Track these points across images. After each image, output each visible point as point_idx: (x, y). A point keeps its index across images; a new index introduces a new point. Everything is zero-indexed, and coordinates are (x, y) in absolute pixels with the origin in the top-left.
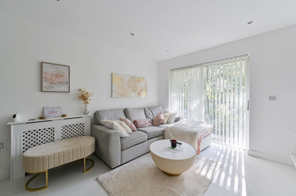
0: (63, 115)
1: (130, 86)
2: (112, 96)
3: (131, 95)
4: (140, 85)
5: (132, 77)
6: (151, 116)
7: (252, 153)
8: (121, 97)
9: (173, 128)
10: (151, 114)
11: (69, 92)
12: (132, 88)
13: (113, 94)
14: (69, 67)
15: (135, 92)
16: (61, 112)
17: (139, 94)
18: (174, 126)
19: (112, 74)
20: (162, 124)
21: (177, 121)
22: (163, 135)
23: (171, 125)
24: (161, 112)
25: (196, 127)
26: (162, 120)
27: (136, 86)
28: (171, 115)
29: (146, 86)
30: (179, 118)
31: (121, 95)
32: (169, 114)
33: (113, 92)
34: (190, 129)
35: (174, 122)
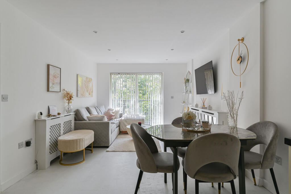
1: (86, 87)
2: (77, 96)
3: (86, 95)
4: (90, 85)
5: (87, 78)
6: (100, 114)
10: (100, 112)
11: (60, 91)
12: (86, 89)
13: (79, 94)
14: (60, 69)
15: (88, 92)
17: (90, 94)
18: (126, 118)
19: (77, 75)
20: (112, 119)
21: (121, 116)
22: (119, 126)
23: (123, 118)
24: (109, 110)
25: (140, 117)
26: (114, 116)
27: (88, 87)
28: (117, 112)
29: (92, 86)
30: (122, 114)
31: (82, 95)
32: (115, 111)
33: (79, 92)
34: (138, 118)
35: (119, 117)
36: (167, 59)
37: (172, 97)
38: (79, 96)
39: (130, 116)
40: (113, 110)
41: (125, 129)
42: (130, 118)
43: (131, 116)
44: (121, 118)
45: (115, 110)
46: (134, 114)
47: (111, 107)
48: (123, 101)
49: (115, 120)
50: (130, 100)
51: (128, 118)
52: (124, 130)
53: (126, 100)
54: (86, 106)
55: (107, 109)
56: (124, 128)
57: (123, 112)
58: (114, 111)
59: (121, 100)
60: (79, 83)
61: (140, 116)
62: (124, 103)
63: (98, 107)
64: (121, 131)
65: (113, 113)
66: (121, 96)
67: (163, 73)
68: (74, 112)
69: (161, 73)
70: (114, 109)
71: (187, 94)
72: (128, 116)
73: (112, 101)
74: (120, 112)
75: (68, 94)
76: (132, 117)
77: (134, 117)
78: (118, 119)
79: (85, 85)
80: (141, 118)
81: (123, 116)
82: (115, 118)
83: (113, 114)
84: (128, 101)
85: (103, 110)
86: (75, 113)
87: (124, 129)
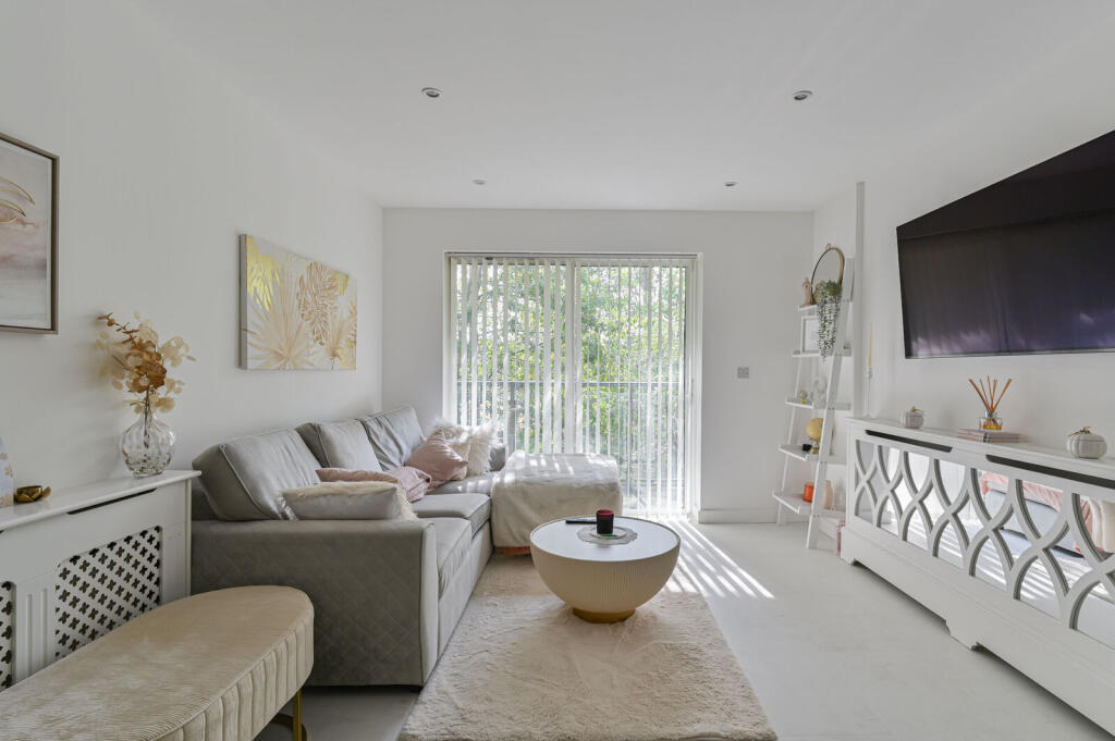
0: (20, 491)
1: (306, 313)
2: (241, 362)
3: (311, 358)
4: (336, 308)
5: (314, 267)
6: (394, 454)
7: (711, 515)
8: (278, 365)
9: (525, 485)
10: (392, 444)
11: (53, 328)
12: (312, 324)
13: (251, 352)
14: (54, 161)
15: (322, 344)
16: (9, 472)
17: (334, 355)
18: (524, 478)
19: (242, 241)
20: (452, 480)
21: (498, 464)
22: (489, 520)
23: (509, 478)
24: (438, 433)
25: (591, 469)
26: (462, 464)
27: (324, 315)
28: (477, 443)
29: (353, 313)
30: (503, 450)
31: (279, 356)
32: (470, 438)
33: (250, 338)
34: (586, 479)
35: (489, 467)
36: (730, 181)
37: (743, 373)
38: (251, 364)
39: (543, 462)
40: (459, 433)
41: (517, 536)
42: (547, 475)
43: (550, 463)
44: (496, 478)
45: (470, 432)
46: (560, 452)
47: (448, 416)
48: (506, 388)
49: (470, 484)
50: (541, 385)
51: (537, 475)
52: (512, 543)
53: (522, 385)
54: (302, 421)
55: (430, 430)
56: (514, 530)
57: (506, 442)
58: (463, 438)
59: (501, 384)
60: (257, 285)
61: (590, 461)
62: (512, 395)
63: (384, 421)
64: (498, 544)
65: (458, 447)
66: (500, 365)
67: (700, 255)
68: (195, 467)
69: (688, 260)
70: (466, 428)
71: (830, 359)
72: (533, 463)
73: (455, 387)
74: (496, 443)
75: (140, 347)
76: (555, 471)
77: (564, 470)
78: (482, 482)
79: (303, 305)
80: (601, 478)
81: (509, 460)
82: (468, 475)
83: (458, 457)
84: (532, 385)
85: (410, 432)
86: (199, 473)
87: (514, 538)
